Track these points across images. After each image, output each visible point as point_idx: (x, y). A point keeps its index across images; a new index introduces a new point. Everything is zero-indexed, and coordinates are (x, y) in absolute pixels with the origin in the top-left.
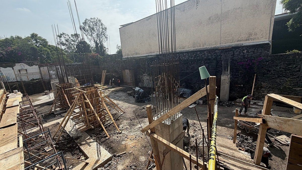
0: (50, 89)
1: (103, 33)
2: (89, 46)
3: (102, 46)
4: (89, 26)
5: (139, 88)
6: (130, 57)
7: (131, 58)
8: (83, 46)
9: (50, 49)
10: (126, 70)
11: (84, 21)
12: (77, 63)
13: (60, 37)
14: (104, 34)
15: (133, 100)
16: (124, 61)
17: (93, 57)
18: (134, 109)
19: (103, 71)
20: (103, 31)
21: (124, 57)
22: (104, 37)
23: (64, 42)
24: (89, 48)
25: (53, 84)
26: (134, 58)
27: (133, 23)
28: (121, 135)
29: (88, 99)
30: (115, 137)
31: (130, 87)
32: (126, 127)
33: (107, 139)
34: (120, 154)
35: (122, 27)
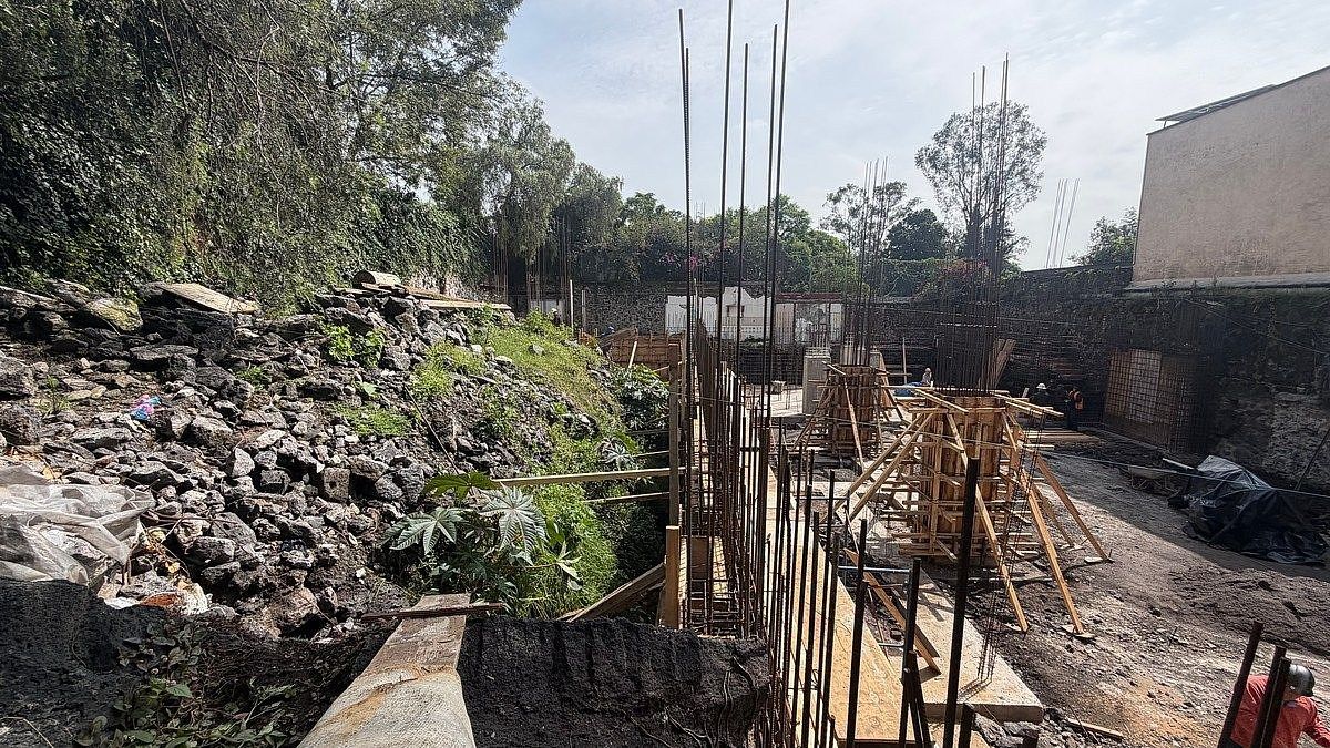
0: (794, 380)
1: (1018, 169)
2: (940, 231)
3: (999, 229)
4: (959, 146)
5: (1235, 468)
6: (1189, 285)
7: (1196, 289)
8: (920, 233)
9: (811, 245)
10: (1139, 354)
11: (941, 128)
12: (889, 299)
13: (836, 200)
14: (1024, 170)
15: (1176, 522)
16: (1139, 305)
17: (956, 278)
18: (1183, 569)
20: (1025, 156)
21: (1139, 284)
22: (1021, 185)
23: (845, 217)
24: (942, 236)
25: (811, 362)
26: (1218, 293)
27: (1272, 88)
28: (1089, 649)
29: (959, 442)
30: (1053, 642)
31: (1147, 451)
32: (1116, 629)
33: (1017, 632)
34: (1083, 724)
35: (1169, 123)
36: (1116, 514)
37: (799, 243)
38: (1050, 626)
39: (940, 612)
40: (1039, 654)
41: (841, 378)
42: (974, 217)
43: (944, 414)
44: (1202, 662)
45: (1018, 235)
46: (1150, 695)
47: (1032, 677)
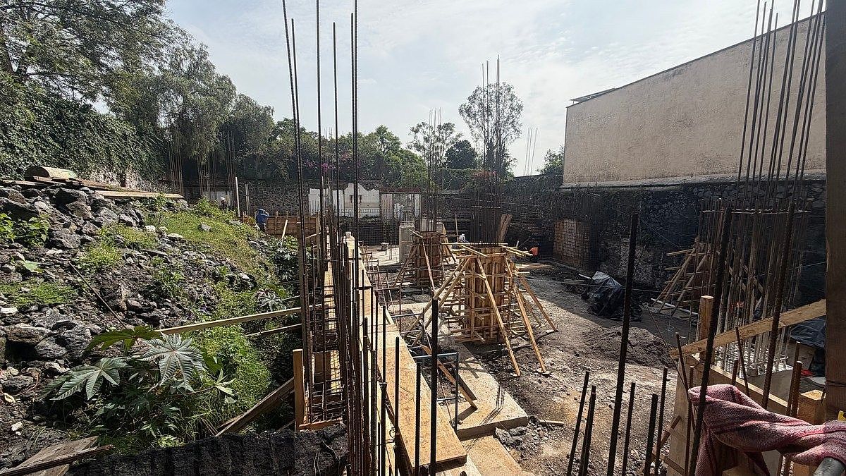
0: (394, 242)
1: (511, 120)
2: (473, 153)
3: (502, 153)
4: (481, 105)
5: (607, 277)
6: (586, 186)
7: (589, 187)
8: (462, 153)
9: (402, 158)
10: (567, 221)
11: (472, 94)
12: (446, 192)
13: (416, 131)
14: (513, 122)
15: (584, 306)
16: (567, 195)
17: (483, 180)
18: (587, 330)
19: (503, 216)
20: (513, 113)
21: (566, 185)
22: (512, 129)
23: (422, 142)
24: (474, 156)
25: (403, 231)
26: (598, 189)
27: (614, 90)
28: (549, 380)
29: (484, 274)
30: (533, 379)
31: (572, 271)
32: (561, 367)
33: (515, 377)
34: (547, 421)
35: (575, 102)
36: (559, 306)
37: (394, 157)
38: (531, 371)
39: (477, 373)
40: (526, 387)
41: (421, 240)
42: (490, 145)
43: (475, 259)
44: (596, 377)
45: (512, 157)
46: (575, 399)
47: (523, 401)
